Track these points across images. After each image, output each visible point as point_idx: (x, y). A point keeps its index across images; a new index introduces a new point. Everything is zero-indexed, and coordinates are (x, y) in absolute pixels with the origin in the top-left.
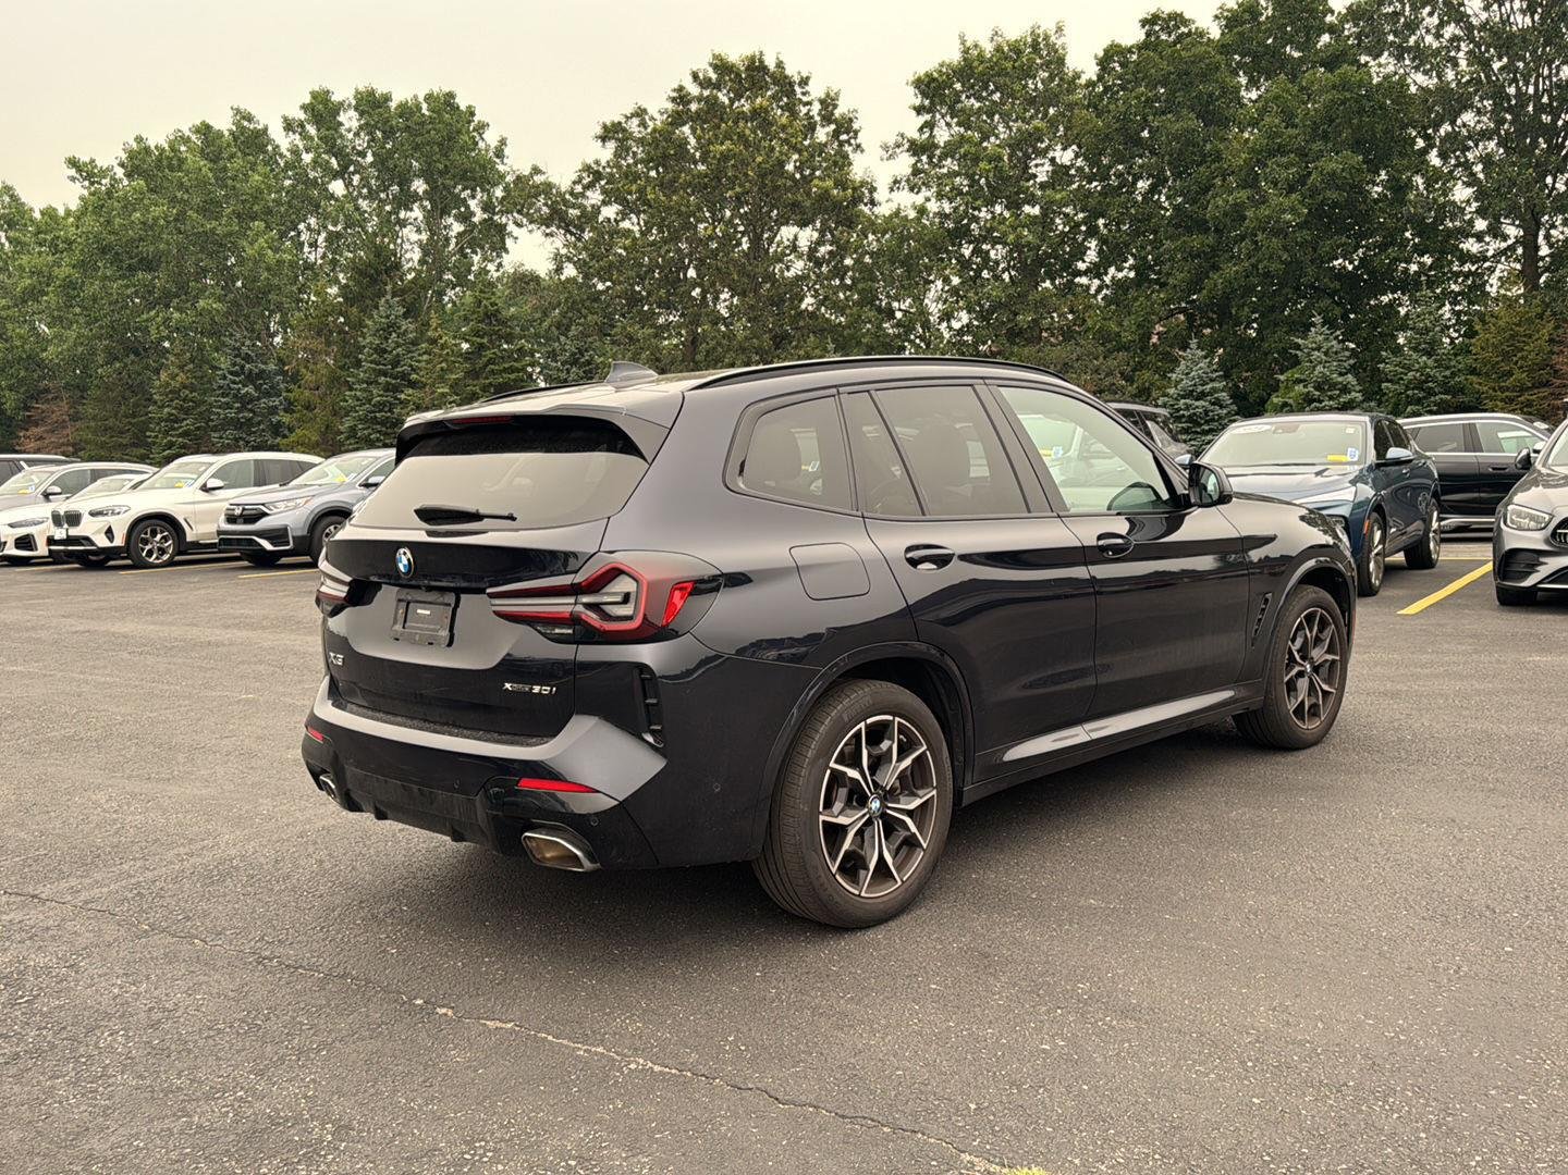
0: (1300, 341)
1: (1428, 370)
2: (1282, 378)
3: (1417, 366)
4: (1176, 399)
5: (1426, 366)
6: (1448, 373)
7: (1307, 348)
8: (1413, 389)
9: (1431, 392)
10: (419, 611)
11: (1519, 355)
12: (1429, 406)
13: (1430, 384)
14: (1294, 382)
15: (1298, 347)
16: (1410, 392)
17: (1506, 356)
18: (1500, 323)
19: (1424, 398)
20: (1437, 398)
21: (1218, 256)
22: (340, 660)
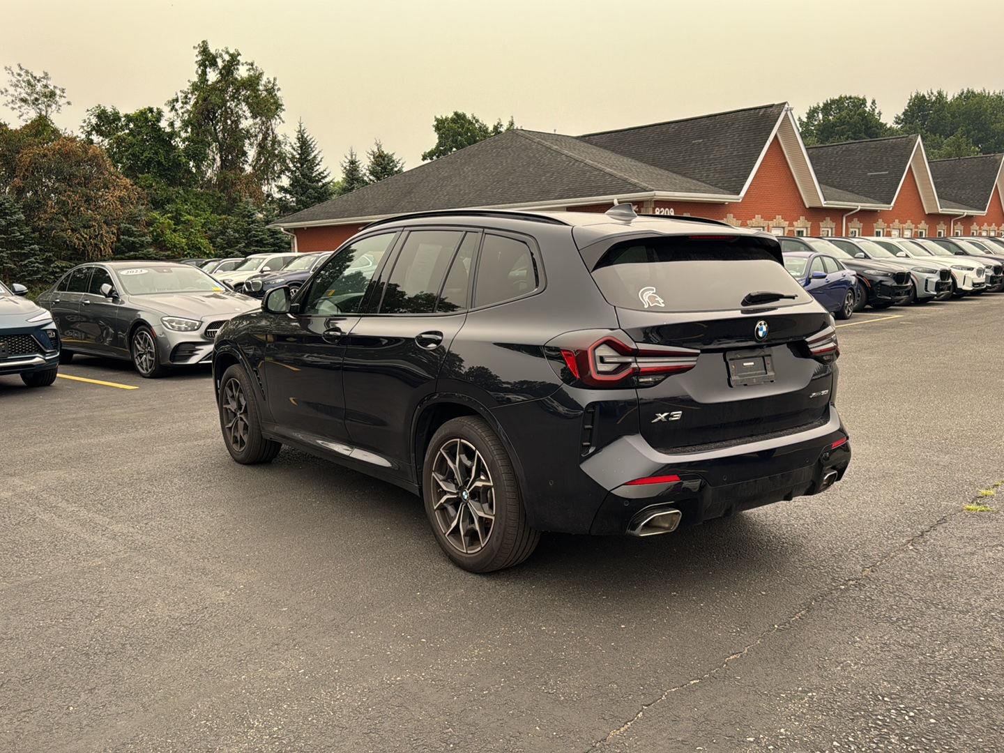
10: (744, 364)
22: (677, 415)
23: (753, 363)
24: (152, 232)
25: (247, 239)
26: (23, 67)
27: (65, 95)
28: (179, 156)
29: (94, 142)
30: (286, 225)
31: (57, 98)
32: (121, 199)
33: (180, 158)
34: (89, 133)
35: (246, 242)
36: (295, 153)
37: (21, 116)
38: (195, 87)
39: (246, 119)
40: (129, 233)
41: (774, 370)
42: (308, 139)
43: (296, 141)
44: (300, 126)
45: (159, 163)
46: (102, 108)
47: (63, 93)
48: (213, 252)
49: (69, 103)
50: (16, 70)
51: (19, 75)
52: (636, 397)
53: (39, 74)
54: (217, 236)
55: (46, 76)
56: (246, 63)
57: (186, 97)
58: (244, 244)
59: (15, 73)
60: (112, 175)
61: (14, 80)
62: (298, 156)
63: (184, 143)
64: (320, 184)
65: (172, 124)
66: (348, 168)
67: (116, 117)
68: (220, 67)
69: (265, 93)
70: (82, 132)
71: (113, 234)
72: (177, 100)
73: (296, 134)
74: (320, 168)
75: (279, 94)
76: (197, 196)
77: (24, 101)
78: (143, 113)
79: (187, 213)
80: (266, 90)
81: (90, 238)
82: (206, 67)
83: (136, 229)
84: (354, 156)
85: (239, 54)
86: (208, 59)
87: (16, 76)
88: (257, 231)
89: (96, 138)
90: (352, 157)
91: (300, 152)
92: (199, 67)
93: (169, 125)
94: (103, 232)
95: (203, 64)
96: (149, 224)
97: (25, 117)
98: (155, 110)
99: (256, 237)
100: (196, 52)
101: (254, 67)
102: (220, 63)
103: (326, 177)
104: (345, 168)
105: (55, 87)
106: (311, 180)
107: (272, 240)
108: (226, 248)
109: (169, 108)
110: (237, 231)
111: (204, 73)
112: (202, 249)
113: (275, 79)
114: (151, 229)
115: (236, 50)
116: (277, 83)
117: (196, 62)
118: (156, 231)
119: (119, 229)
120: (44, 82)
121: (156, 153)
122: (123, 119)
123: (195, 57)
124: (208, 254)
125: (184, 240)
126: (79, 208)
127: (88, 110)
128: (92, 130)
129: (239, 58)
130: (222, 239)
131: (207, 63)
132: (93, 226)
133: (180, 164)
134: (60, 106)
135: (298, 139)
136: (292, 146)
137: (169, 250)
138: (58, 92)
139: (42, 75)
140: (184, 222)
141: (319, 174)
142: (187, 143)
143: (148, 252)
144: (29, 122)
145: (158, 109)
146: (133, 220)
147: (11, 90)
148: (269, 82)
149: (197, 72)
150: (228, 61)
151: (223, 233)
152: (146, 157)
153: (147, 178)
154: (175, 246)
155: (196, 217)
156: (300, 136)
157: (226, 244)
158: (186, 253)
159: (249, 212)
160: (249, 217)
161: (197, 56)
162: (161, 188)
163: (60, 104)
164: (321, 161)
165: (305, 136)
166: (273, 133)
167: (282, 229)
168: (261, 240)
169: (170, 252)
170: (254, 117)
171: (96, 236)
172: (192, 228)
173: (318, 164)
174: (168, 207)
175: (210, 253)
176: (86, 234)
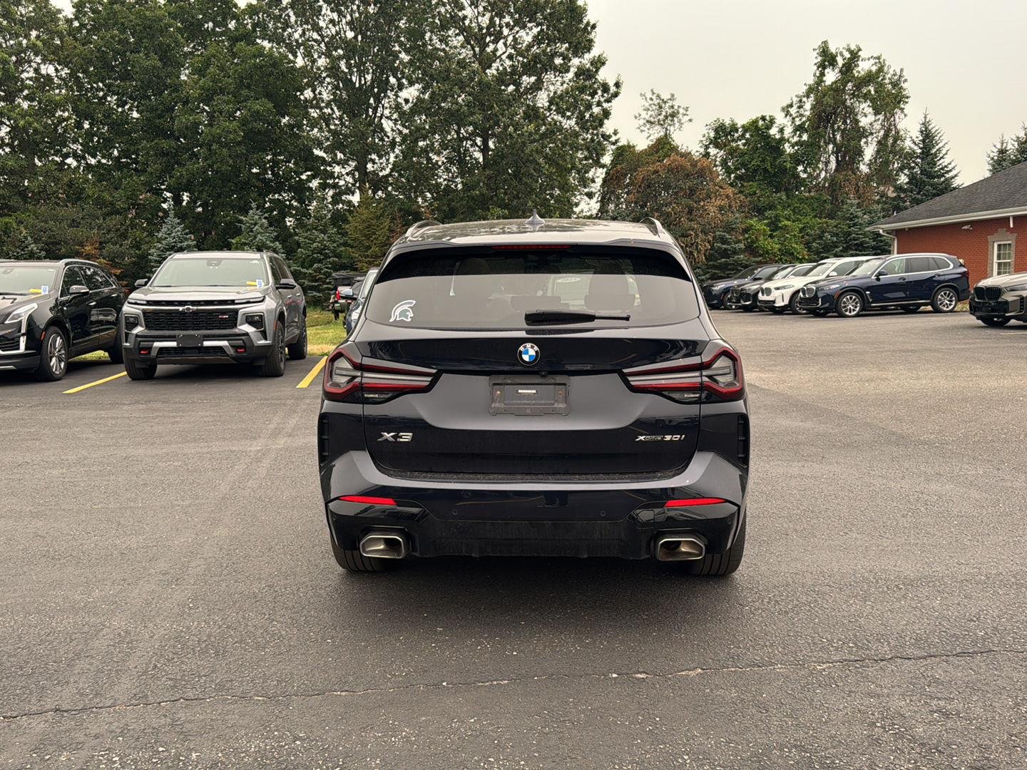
0: (244, 219)
1: (325, 242)
2: (233, 241)
3: (318, 240)
4: (162, 251)
5: (324, 240)
6: (335, 245)
7: (248, 223)
8: (317, 253)
9: (327, 256)
11: (374, 237)
12: (326, 264)
13: (326, 251)
14: (242, 245)
15: (241, 222)
16: (315, 255)
17: (368, 237)
18: (362, 217)
19: (323, 259)
20: (331, 259)
21: (179, 156)
22: (406, 437)
23: (534, 391)
24: (747, 239)
25: (846, 243)
26: (655, 92)
27: (688, 113)
28: (785, 162)
29: (711, 154)
30: (884, 226)
31: (680, 116)
32: (721, 208)
33: (784, 164)
34: (707, 147)
35: (845, 246)
36: (916, 148)
37: (649, 137)
38: (810, 90)
39: (866, 116)
40: (724, 241)
41: (566, 403)
42: (933, 131)
43: (918, 134)
44: (925, 118)
45: (765, 170)
46: (721, 121)
47: (687, 111)
48: (807, 257)
49: (690, 120)
50: (649, 95)
51: (651, 99)
52: (362, 413)
53: (665, 96)
54: (814, 240)
55: (673, 97)
56: (872, 57)
57: (801, 101)
58: (841, 248)
59: (648, 98)
60: (716, 185)
61: (647, 105)
62: (919, 151)
63: (793, 148)
64: (942, 179)
65: (781, 131)
66: (996, 158)
67: (734, 128)
68: (840, 65)
69: (890, 87)
70: (701, 147)
71: (709, 242)
72: (791, 106)
73: (919, 126)
74: (945, 162)
75: (904, 85)
76: (802, 200)
77: (651, 123)
78: (755, 122)
79: (786, 218)
80: (891, 83)
81: (687, 246)
82: (824, 68)
83: (730, 237)
84: (1005, 145)
85: (860, 50)
86: (827, 59)
87: (648, 100)
88: (857, 234)
89: (713, 151)
90: (1002, 146)
91: (921, 146)
92: (818, 69)
93: (779, 132)
94: (699, 241)
95: (822, 66)
96: (746, 231)
97: (652, 137)
98: (768, 118)
99: (855, 240)
100: (815, 54)
101: (881, 60)
102: (840, 61)
103: (951, 171)
104: (993, 159)
105: (679, 107)
106: (931, 176)
107: (875, 243)
108: (821, 252)
109: (783, 114)
110: (837, 235)
111: (822, 74)
112: (795, 254)
113: (902, 70)
114: (747, 236)
115: (858, 46)
116: (904, 74)
117: (815, 64)
118: (750, 237)
119: (714, 238)
120: (670, 103)
121: (763, 161)
122: (740, 130)
123: (815, 58)
124: (801, 259)
125: (777, 246)
126: (680, 219)
127: (707, 125)
128: (710, 144)
129: (860, 53)
130: (819, 243)
131: (826, 63)
132: (691, 235)
133: (786, 169)
134: (682, 124)
135: (922, 132)
136: (913, 140)
137: (760, 256)
138: (681, 111)
139: (670, 97)
140: (781, 228)
141: (942, 169)
142: (796, 148)
143: (738, 258)
144: (655, 141)
145: (770, 116)
146: (729, 228)
147: (644, 114)
148: (894, 75)
149: (815, 75)
150: (849, 59)
151: (821, 237)
152: (753, 165)
153: (752, 186)
154: (767, 253)
155: (794, 221)
156: (923, 129)
157: (823, 248)
158: (777, 258)
159: (852, 214)
160: (851, 220)
161: (816, 58)
162: (765, 195)
163: (682, 122)
164: (946, 154)
165: (930, 127)
166: (896, 127)
167: (881, 231)
168: (862, 244)
169: (760, 258)
170: (877, 113)
171: (692, 244)
172: (787, 234)
173: (942, 158)
174: (768, 213)
175: (804, 258)
176: (683, 243)
